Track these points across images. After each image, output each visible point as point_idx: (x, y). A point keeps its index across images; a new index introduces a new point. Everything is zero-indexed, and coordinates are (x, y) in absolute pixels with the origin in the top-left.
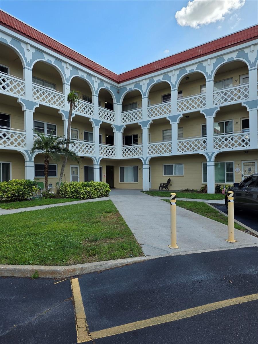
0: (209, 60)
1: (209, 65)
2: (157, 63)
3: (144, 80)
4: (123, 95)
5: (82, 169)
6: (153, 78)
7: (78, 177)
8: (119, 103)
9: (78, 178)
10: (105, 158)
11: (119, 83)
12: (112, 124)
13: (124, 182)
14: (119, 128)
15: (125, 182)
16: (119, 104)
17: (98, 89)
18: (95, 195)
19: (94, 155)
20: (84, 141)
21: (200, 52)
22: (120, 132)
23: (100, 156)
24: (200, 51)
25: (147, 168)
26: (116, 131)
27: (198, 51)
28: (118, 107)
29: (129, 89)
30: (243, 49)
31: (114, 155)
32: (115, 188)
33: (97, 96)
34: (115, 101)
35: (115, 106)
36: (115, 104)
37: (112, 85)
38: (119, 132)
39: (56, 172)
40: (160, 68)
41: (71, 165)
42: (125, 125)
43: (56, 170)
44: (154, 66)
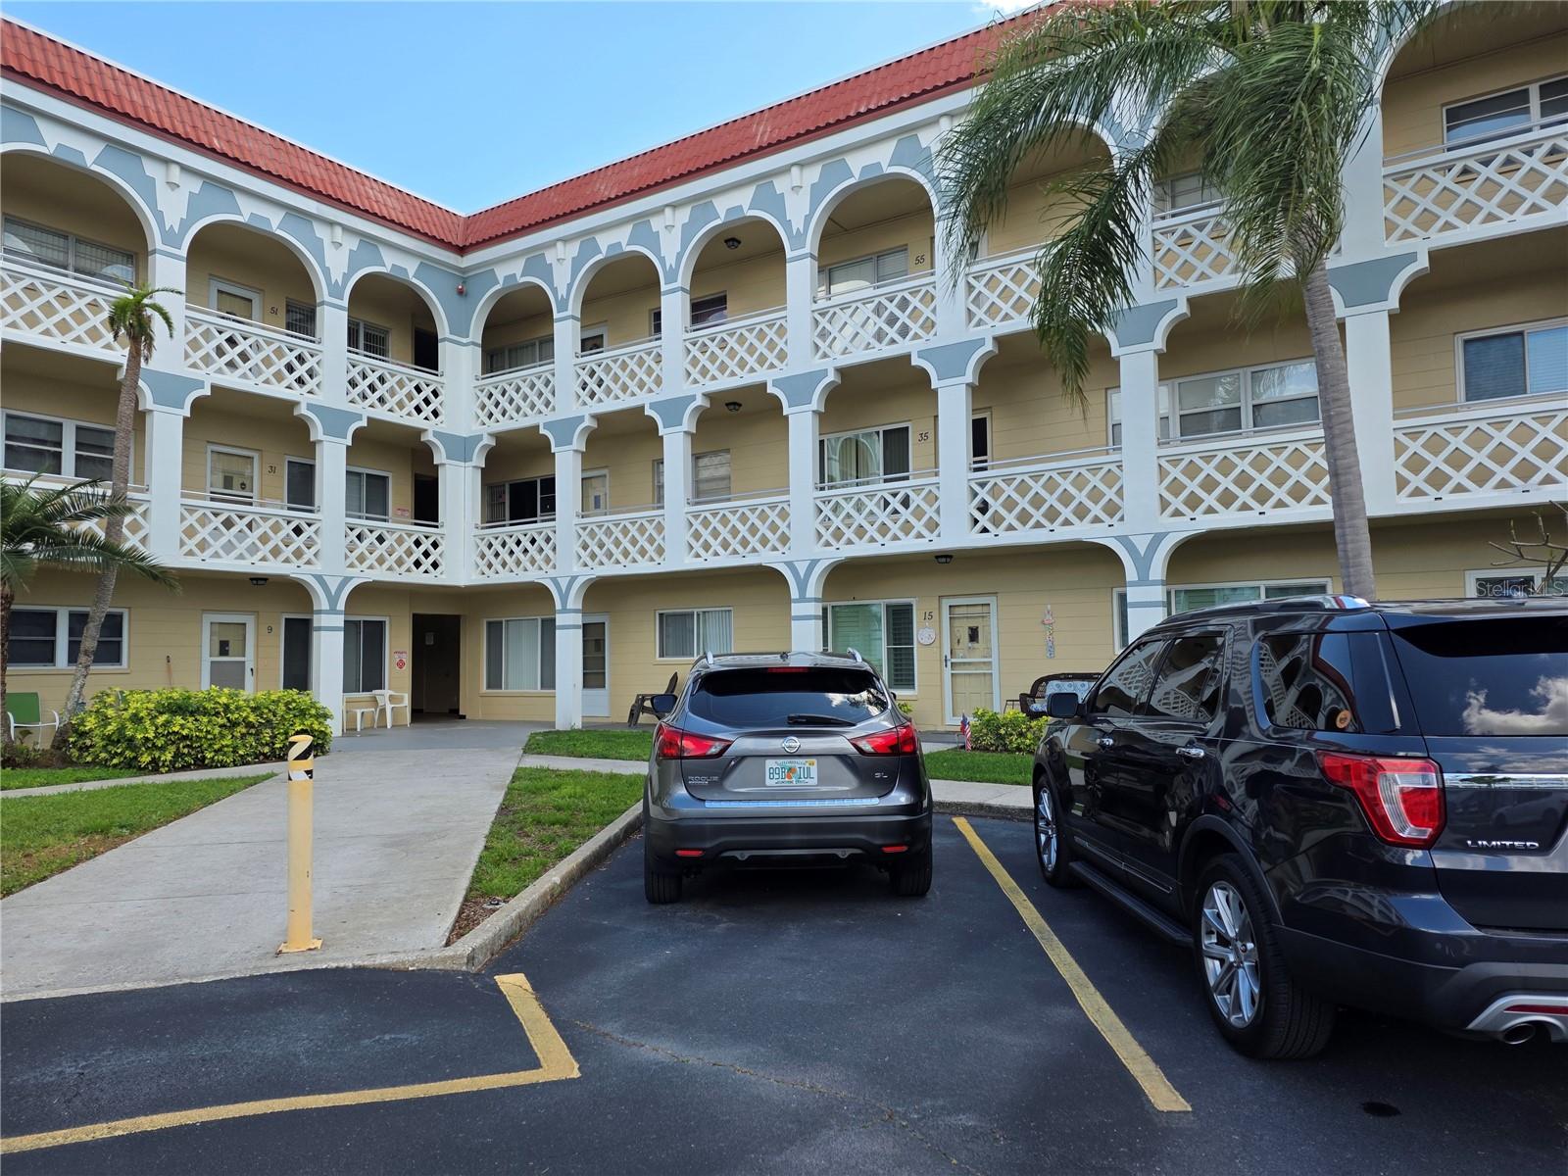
0: (795, 170)
1: (796, 189)
2: (609, 173)
3: (559, 245)
4: (482, 302)
5: (270, 629)
6: (594, 238)
7: (249, 666)
8: (468, 337)
9: (248, 672)
10: (377, 579)
11: (461, 251)
12: (426, 430)
13: (501, 688)
14: (461, 448)
15: (506, 688)
16: (464, 341)
17: (346, 277)
18: (225, 754)
19: (318, 568)
20: (289, 509)
21: (763, 134)
22: (467, 464)
23: (350, 572)
24: (761, 129)
25: (575, 627)
26: (444, 461)
27: (757, 130)
28: (460, 356)
29: (505, 277)
30: (913, 129)
31: (435, 565)
32: (464, 717)
33: (340, 308)
34: (443, 329)
35: (445, 351)
36: (444, 340)
37: (426, 263)
38: (462, 464)
39: (119, 644)
40: (617, 197)
41: (205, 611)
42: (490, 435)
43: (121, 635)
44: (598, 185)
